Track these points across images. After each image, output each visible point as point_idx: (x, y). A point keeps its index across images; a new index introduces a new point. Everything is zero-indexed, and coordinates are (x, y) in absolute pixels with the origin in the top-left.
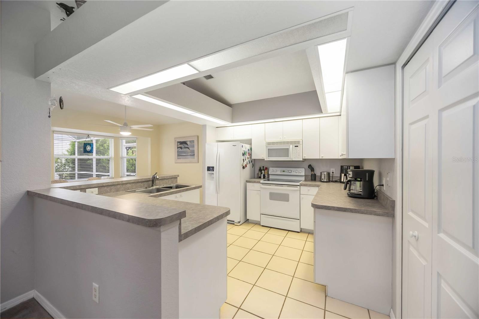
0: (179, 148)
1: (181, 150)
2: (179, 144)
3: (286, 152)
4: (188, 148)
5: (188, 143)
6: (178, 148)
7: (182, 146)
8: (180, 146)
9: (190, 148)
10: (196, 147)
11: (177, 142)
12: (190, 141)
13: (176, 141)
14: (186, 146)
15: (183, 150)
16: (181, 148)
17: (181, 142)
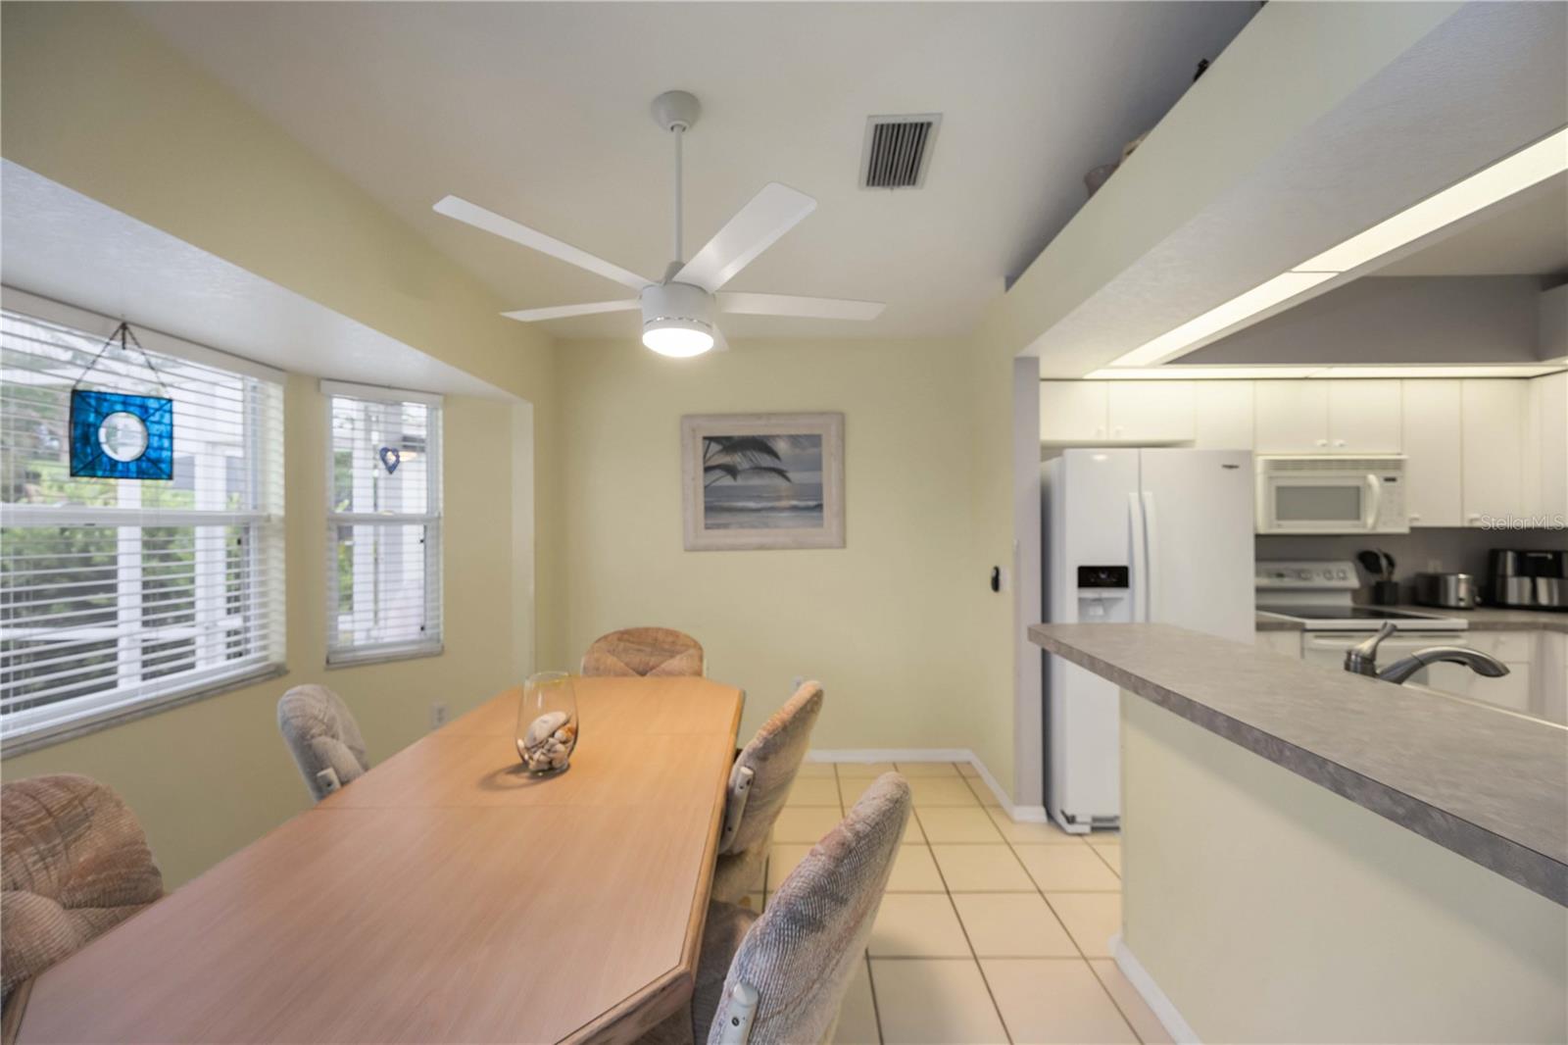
0: (718, 473)
1: (727, 481)
2: (715, 447)
3: (1352, 500)
4: (781, 473)
5: (781, 447)
6: (707, 469)
7: (736, 459)
8: (725, 459)
9: (790, 475)
10: (830, 466)
11: (705, 438)
12: (794, 440)
13: (694, 430)
14: (766, 461)
15: (740, 482)
16: (731, 471)
17: (728, 439)
